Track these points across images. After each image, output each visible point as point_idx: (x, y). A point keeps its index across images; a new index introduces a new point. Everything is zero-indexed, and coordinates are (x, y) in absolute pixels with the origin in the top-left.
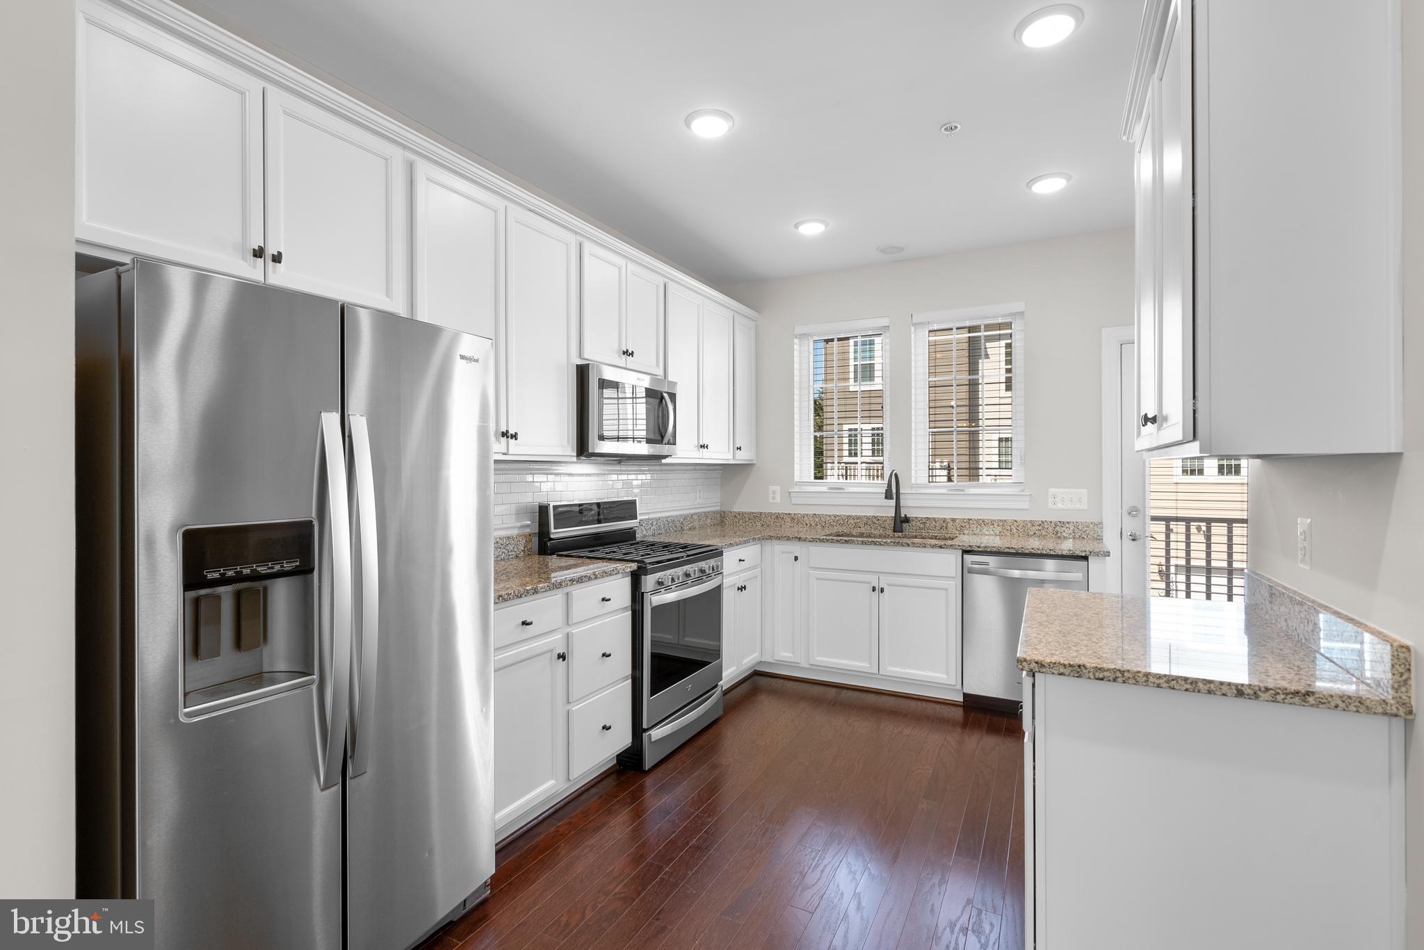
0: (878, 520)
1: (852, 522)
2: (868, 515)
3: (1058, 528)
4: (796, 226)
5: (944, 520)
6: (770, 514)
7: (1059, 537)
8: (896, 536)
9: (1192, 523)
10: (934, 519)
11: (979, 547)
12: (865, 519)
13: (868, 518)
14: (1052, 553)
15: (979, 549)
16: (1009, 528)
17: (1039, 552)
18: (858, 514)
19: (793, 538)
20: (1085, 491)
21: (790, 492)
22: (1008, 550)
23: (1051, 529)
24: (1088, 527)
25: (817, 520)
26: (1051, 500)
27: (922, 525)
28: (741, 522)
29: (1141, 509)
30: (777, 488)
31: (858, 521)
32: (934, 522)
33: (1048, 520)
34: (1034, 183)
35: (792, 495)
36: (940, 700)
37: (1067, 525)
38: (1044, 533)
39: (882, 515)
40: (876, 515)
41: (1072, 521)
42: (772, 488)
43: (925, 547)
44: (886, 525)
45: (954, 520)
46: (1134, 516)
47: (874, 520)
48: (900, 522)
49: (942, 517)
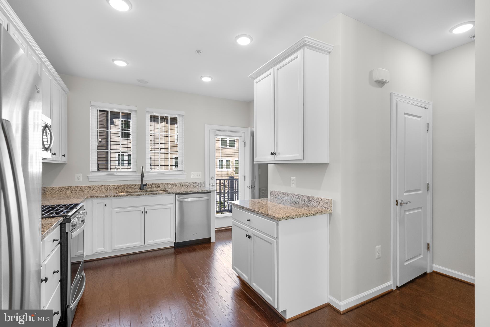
0: (133, 186)
1: (121, 187)
2: (128, 184)
3: (194, 184)
4: (113, 60)
5: (159, 184)
6: (77, 187)
7: (194, 187)
8: (142, 191)
9: (225, 180)
10: (155, 184)
11: (181, 192)
12: (127, 186)
13: (128, 185)
14: (202, 192)
15: (181, 193)
16: (180, 185)
17: (199, 192)
18: (124, 184)
19: (104, 196)
20: (201, 172)
21: (88, 177)
22: (190, 192)
23: (192, 185)
24: (202, 183)
25: (103, 188)
26: (192, 175)
27: (150, 187)
28: (57, 192)
29: (214, 177)
30: (80, 175)
31: (124, 187)
32: (155, 185)
33: (192, 182)
34: (203, 77)
35: (89, 177)
36: (166, 248)
37: (197, 183)
38: (190, 186)
39: (134, 184)
40: (132, 184)
41: (198, 182)
42: (77, 175)
43: (163, 194)
44: (136, 187)
45: (162, 184)
46: (212, 179)
47: (131, 186)
48: (143, 186)
49: (158, 183)
